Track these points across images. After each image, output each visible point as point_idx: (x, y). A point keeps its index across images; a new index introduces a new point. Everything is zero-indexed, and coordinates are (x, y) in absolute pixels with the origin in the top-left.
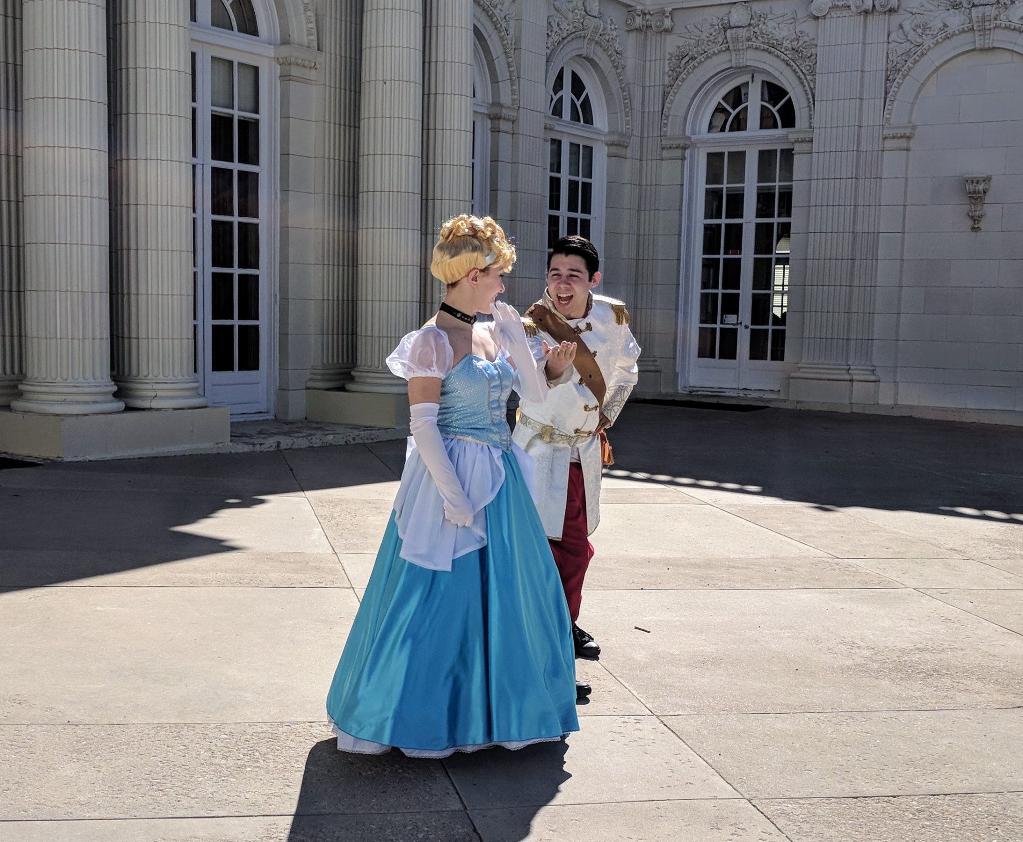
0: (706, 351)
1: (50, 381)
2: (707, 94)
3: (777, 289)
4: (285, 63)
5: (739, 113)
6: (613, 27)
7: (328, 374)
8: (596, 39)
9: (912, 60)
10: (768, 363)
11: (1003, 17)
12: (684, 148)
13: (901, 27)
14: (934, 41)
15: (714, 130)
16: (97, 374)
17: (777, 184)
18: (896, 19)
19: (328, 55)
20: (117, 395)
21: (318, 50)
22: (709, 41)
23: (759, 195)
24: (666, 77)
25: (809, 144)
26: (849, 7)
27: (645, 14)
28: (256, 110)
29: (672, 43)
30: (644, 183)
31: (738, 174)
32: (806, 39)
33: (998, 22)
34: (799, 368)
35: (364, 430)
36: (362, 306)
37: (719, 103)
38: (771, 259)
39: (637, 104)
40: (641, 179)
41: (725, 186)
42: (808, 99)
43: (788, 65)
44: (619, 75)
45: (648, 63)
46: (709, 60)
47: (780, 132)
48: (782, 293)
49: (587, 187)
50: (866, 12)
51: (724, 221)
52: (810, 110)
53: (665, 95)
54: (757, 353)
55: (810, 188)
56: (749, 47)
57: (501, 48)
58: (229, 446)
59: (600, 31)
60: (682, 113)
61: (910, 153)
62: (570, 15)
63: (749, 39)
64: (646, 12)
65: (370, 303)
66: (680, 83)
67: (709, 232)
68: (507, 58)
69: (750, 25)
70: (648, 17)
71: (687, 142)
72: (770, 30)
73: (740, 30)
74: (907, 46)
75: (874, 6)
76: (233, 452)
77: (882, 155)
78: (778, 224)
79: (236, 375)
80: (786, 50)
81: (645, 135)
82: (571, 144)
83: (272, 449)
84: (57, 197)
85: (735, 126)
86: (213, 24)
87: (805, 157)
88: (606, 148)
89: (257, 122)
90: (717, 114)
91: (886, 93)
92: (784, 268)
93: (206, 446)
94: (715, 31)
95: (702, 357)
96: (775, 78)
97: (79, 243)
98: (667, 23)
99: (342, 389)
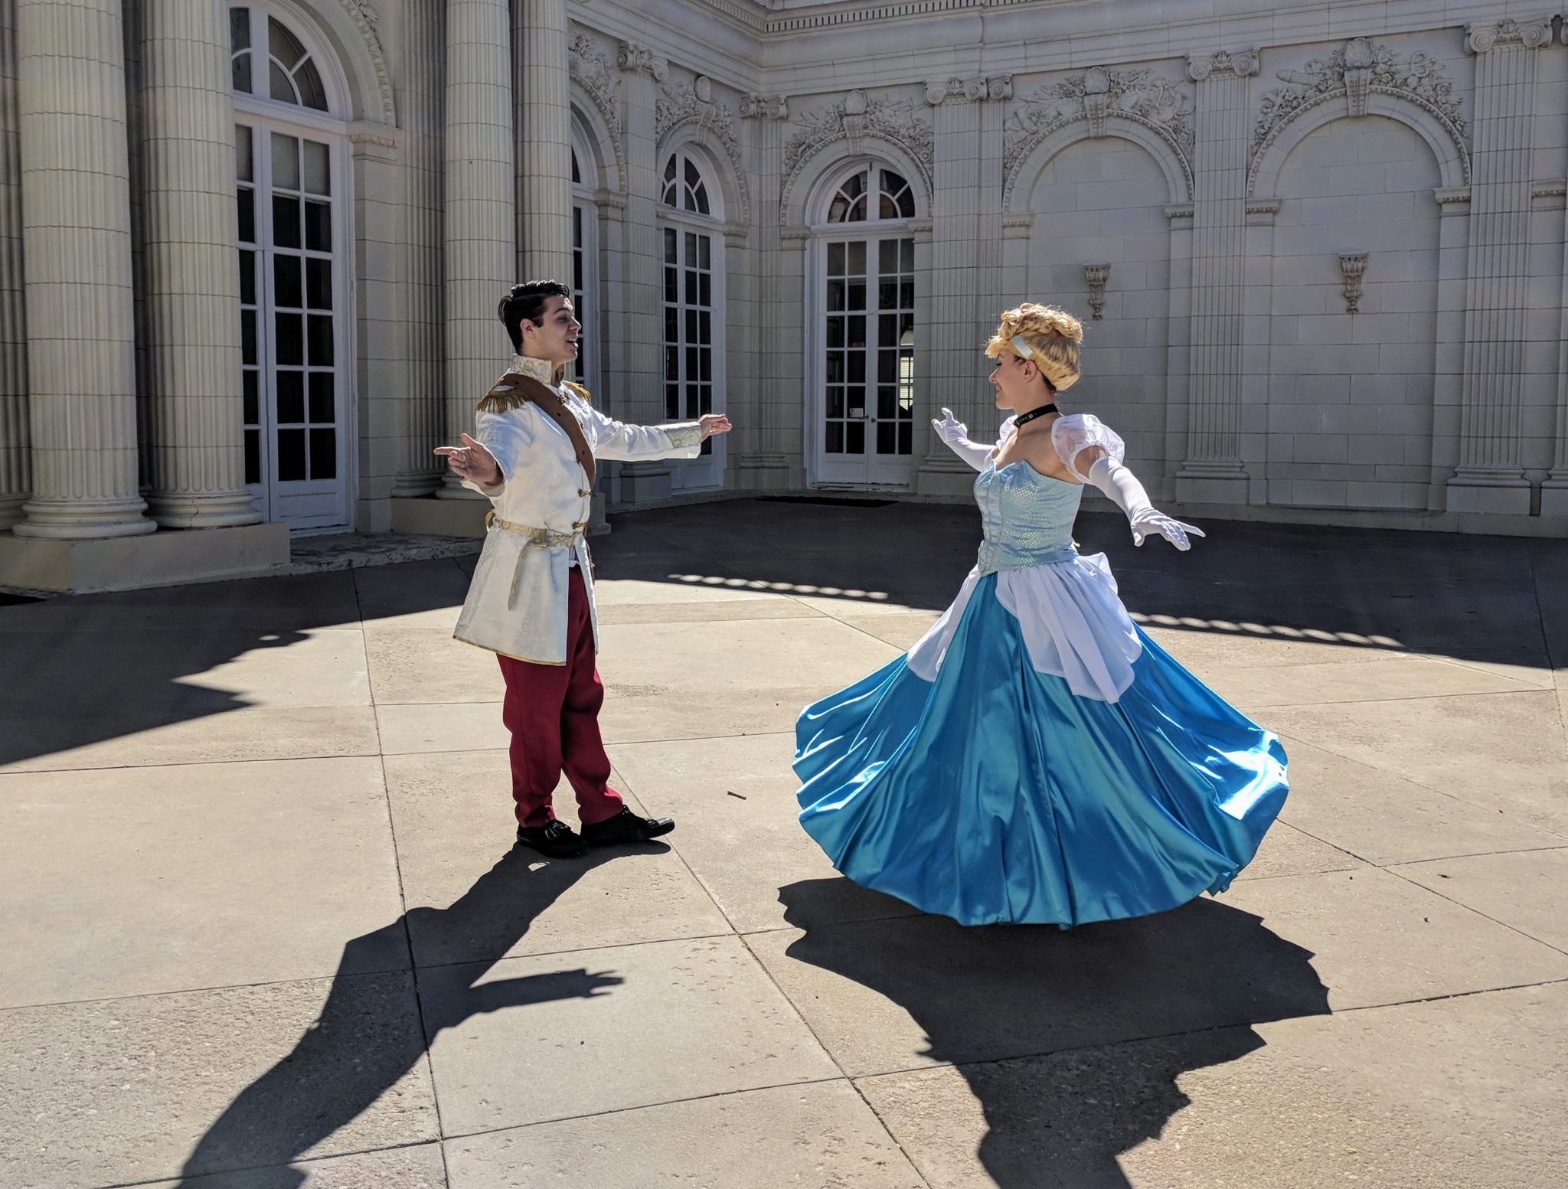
0: (834, 445)
1: (60, 499)
2: (826, 181)
3: (903, 381)
4: (358, 141)
5: (858, 202)
6: (726, 113)
7: (417, 481)
8: (709, 125)
9: (1028, 148)
10: (896, 457)
11: (1115, 106)
12: (804, 239)
13: (1016, 114)
14: (1049, 128)
15: (834, 219)
16: (121, 490)
17: (899, 275)
18: (1010, 107)
19: (408, 132)
20: (146, 514)
21: (397, 127)
22: (826, 128)
23: (881, 287)
24: (783, 165)
25: (929, 234)
26: (964, 94)
27: (759, 101)
28: (327, 193)
29: (789, 131)
30: (764, 274)
31: (860, 265)
32: (922, 126)
33: (1110, 111)
34: (927, 461)
35: (455, 543)
36: (451, 405)
37: (838, 193)
38: (895, 351)
39: (754, 195)
40: (761, 271)
41: (846, 277)
42: (927, 188)
43: (906, 153)
44: (734, 163)
45: (764, 152)
46: (826, 148)
47: (900, 221)
48: (909, 385)
49: (706, 279)
50: (981, 100)
51: (847, 313)
52: (929, 199)
53: (783, 184)
54: (885, 447)
55: (931, 277)
56: (866, 135)
57: (607, 131)
58: (289, 567)
59: (713, 118)
60: (800, 203)
61: (1031, 241)
62: (681, 100)
63: (866, 127)
64: (761, 99)
65: (460, 402)
66: (797, 172)
67: (831, 325)
68: (614, 142)
69: (866, 112)
70: (762, 104)
71: (807, 232)
72: (886, 118)
73: (856, 118)
74: (1022, 134)
75: (988, 94)
76: (294, 573)
77: (1002, 244)
78: (901, 315)
79: (308, 485)
80: (903, 138)
81: (764, 225)
82: (687, 234)
83: (342, 568)
84: (64, 285)
85: (855, 215)
86: (273, 96)
87: (925, 247)
88: (724, 238)
89: (328, 205)
90: (836, 204)
91: (1004, 181)
92: (910, 361)
93: (260, 568)
94: (831, 118)
95: (830, 452)
96: (893, 166)
97: (94, 337)
98: (783, 110)
99: (432, 496)
